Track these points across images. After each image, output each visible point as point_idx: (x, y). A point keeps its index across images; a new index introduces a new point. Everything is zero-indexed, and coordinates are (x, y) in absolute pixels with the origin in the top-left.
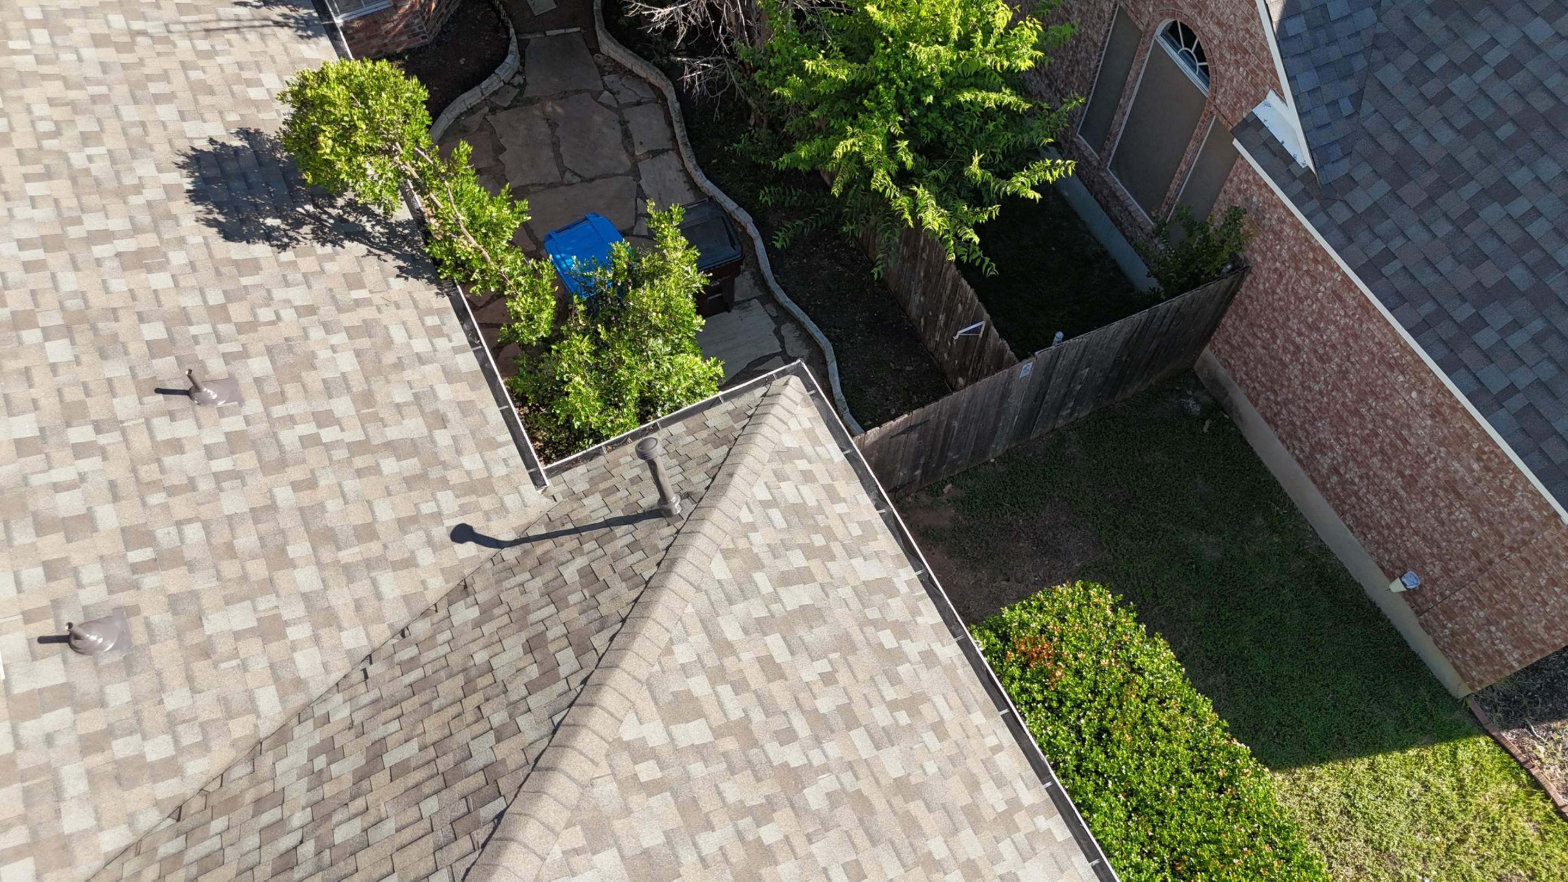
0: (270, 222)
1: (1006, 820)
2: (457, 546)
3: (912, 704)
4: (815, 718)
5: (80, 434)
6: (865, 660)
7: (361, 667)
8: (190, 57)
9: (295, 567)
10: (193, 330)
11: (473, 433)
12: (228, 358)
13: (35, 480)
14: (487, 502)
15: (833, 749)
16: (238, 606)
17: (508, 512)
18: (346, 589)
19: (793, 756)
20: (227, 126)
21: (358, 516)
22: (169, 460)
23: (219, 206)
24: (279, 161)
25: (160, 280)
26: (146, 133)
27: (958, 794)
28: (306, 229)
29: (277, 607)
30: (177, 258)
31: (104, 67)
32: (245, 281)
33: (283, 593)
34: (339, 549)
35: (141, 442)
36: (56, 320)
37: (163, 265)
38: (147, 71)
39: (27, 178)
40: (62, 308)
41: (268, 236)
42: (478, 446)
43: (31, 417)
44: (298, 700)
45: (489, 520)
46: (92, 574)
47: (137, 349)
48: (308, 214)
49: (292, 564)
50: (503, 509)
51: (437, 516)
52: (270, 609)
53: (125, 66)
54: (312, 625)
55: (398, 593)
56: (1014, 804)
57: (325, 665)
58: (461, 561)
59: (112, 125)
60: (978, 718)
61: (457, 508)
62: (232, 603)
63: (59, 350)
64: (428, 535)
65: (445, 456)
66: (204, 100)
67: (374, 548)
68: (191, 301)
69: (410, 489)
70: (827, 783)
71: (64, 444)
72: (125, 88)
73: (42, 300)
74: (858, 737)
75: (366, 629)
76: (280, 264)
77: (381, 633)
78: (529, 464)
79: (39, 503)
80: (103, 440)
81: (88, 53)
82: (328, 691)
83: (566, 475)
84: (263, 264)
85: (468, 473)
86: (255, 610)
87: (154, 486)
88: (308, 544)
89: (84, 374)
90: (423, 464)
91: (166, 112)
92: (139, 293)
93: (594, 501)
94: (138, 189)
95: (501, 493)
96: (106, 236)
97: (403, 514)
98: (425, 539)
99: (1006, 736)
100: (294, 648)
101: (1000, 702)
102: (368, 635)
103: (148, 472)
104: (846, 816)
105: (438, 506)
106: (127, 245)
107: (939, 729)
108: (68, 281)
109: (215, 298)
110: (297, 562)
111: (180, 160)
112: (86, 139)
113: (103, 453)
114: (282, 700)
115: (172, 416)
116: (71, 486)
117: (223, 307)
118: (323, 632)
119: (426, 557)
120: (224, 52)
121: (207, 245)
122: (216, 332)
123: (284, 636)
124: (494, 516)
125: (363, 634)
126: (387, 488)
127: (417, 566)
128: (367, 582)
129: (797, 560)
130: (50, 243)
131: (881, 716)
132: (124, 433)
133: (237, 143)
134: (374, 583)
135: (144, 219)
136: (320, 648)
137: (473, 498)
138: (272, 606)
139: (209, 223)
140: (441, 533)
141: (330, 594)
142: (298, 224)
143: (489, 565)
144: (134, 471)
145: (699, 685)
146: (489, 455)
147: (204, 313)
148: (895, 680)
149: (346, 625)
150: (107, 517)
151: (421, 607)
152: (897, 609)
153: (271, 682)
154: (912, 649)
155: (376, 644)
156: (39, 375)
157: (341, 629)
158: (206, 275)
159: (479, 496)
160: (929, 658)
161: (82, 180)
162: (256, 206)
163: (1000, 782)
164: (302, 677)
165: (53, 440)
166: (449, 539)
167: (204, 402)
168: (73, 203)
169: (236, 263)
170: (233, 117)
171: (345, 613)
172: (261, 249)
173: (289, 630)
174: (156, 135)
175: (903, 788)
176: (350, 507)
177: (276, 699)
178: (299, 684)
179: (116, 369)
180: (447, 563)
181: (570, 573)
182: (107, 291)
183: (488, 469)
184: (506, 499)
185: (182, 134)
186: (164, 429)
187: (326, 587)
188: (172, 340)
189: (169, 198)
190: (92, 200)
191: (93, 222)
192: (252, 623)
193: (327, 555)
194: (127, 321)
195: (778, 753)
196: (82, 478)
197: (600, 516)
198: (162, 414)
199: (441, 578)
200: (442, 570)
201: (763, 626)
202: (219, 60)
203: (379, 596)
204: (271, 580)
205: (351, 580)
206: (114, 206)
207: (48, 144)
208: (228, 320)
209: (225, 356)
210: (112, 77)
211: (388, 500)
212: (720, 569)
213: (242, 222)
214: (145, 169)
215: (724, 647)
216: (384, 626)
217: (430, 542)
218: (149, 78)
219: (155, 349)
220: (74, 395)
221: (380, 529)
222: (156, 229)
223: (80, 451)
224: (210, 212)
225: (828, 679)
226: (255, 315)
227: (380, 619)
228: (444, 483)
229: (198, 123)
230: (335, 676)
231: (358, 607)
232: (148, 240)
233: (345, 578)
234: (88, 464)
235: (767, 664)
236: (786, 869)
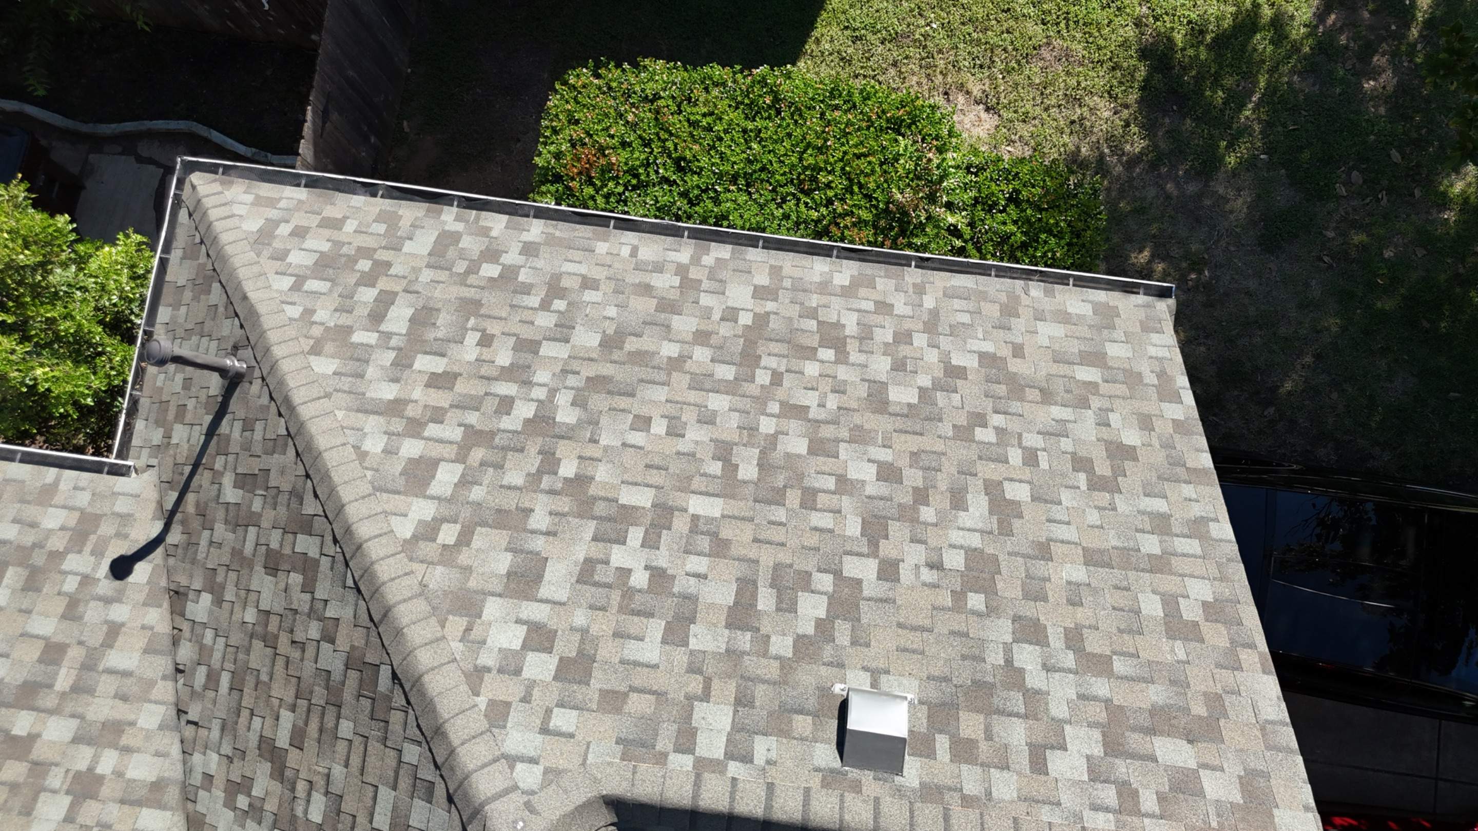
1: (688, 285)
2: (131, 579)
3: (555, 289)
4: (506, 373)
6: (493, 301)
7: (183, 723)
9: (38, 735)
11: (23, 501)
14: (106, 529)
15: (542, 376)
16: (39, 805)
17: (130, 515)
18: (96, 700)
19: (524, 411)
21: (30, 653)
27: (644, 306)
29: (67, 771)
33: (58, 759)
34: (50, 686)
42: (40, 504)
44: (173, 794)
45: (126, 536)
49: (33, 738)
50: (125, 519)
51: (87, 580)
52: (65, 777)
54: (110, 747)
55: (137, 655)
56: (681, 270)
57: (158, 754)
58: (148, 583)
60: (602, 247)
61: (93, 559)
62: (33, 809)
64: (100, 599)
65: (29, 539)
67: (75, 654)
69: (38, 590)
70: (563, 399)
74: (548, 350)
75: (150, 701)
77: (165, 690)
78: (97, 468)
82: (185, 763)
83: (136, 441)
85: (62, 528)
86: (54, 792)
88: (24, 712)
90: (20, 564)
93: (180, 433)
95: (106, 510)
97: (60, 610)
98: (101, 604)
99: (631, 237)
100: (119, 774)
101: (603, 222)
102: (156, 702)
104: (599, 401)
105: (76, 574)
107: (588, 283)
110: (34, 731)
114: (162, 806)
118: (124, 741)
119: (119, 613)
123: (100, 779)
124: (127, 530)
125: (153, 707)
126: (20, 611)
127: (123, 625)
128: (104, 677)
129: (367, 295)
131: (545, 321)
134: (111, 672)
136: (138, 750)
137: (93, 538)
138: (62, 775)
140: (106, 585)
141: (90, 716)
143: (171, 561)
145: (411, 448)
146: (59, 499)
148: (526, 289)
149: (132, 717)
151: (166, 642)
152: (471, 244)
153: (137, 809)
154: (512, 257)
155: (171, 698)
157: (132, 724)
159: (95, 532)
160: (529, 250)
163: (659, 268)
164: (154, 779)
166: (118, 583)
171: (122, 711)
173: (99, 771)
175: (610, 343)
176: (15, 655)
177: (157, 813)
178: (158, 786)
180: (141, 597)
181: (231, 494)
183: (72, 509)
184: (117, 509)
187: (81, 717)
192: (67, 800)
193: (49, 700)
195: (513, 421)
197: (198, 436)
199: (151, 610)
200: (145, 604)
201: (402, 363)
203: (126, 674)
204: (36, 764)
205: (90, 691)
211: (34, 616)
212: (325, 366)
215: (395, 408)
216: (160, 683)
217: (107, 601)
221: (59, 638)
225: (486, 341)
227: (151, 684)
228: (57, 556)
230: (175, 750)
231: (124, 698)
233: (85, 696)
235: (436, 381)
236: (602, 473)
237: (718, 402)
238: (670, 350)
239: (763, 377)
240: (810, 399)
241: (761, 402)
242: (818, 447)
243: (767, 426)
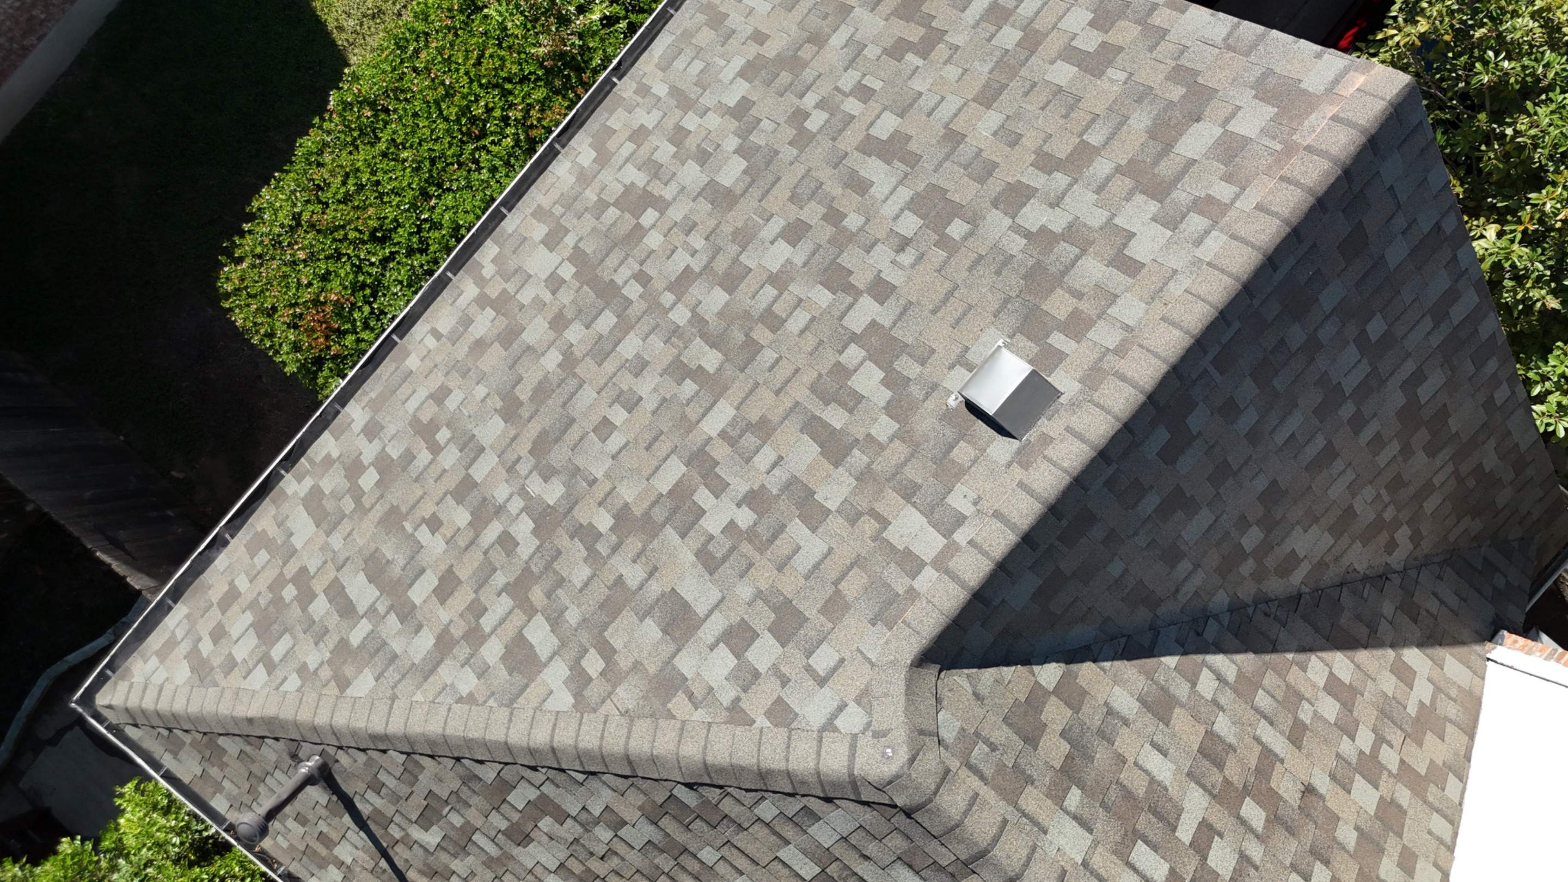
1: (501, 305)
3: (425, 431)
4: (479, 522)
6: (400, 494)
15: (501, 492)
19: (523, 529)
27: (494, 358)
56: (482, 301)
60: (413, 362)
70: (535, 486)
93: (344, 852)
99: (420, 329)
101: (389, 346)
104: (559, 455)
107: (439, 397)
129: (320, 607)
131: (450, 457)
145: (492, 651)
148: (408, 457)
152: (332, 482)
154: (369, 451)
160: (372, 431)
175: (510, 411)
181: (432, 838)
195: (527, 544)
197: (357, 837)
201: (407, 613)
212: (363, 684)
215: (444, 644)
225: (434, 524)
235: (444, 592)
236: (628, 493)
237: (630, 347)
238: (552, 360)
239: (633, 291)
240: (682, 260)
241: (654, 306)
242: (730, 282)
243: (681, 315)
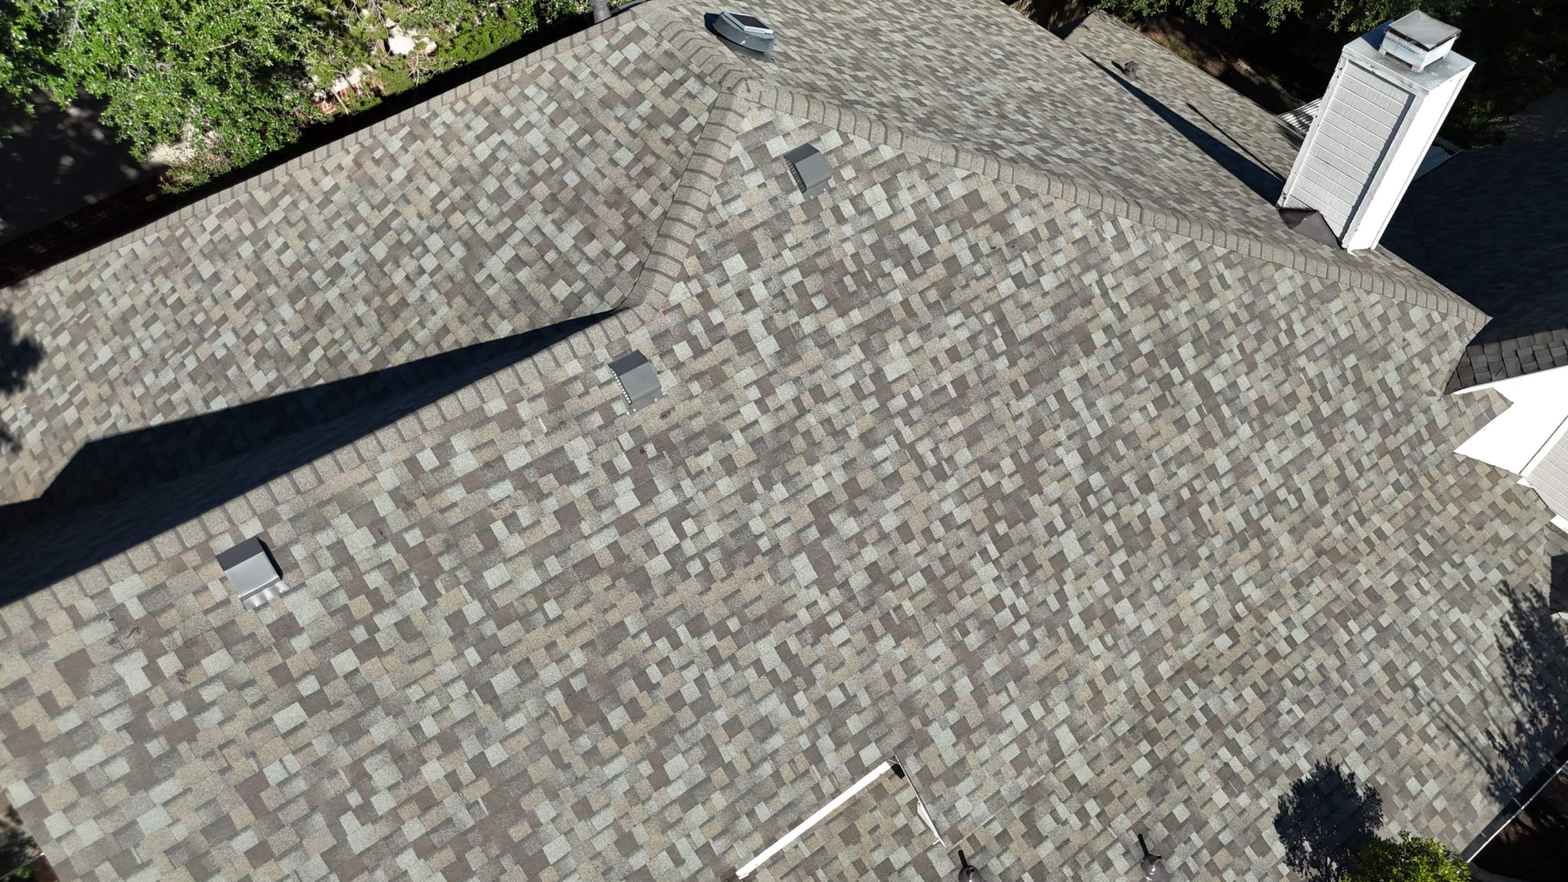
0: (1306, 844)
5: (1092, 807)
8: (1415, 728)
10: (1194, 836)
12: (1184, 867)
13: (1054, 799)
20: (1371, 779)
22: (1096, 866)
23: (1300, 805)
24: (1363, 827)
25: (1221, 798)
26: (1331, 733)
28: (1315, 872)
30: (1243, 800)
31: (1370, 682)
32: (1249, 851)
35: (1101, 844)
36: (1161, 754)
37: (1232, 794)
38: (1384, 708)
39: (1254, 686)
40: (1172, 753)
41: (1293, 849)
43: (1092, 775)
46: (1008, 859)
47: (1164, 809)
48: (1328, 868)
53: (1379, 693)
59: (1325, 710)
63: (1142, 767)
66: (1384, 755)
68: (1214, 824)
71: (1082, 802)
72: (1360, 702)
73: (1171, 739)
76: (1275, 867)
79: (1040, 808)
80: (1094, 821)
81: (1375, 667)
84: (1269, 856)
87: (1075, 866)
89: (1133, 789)
91: (1357, 736)
92: (1205, 791)
94: (1283, 750)
96: (1235, 749)
103: (1083, 858)
106: (1236, 765)
108: (1192, 747)
109: (1225, 838)
111: (1323, 763)
112: (1305, 702)
113: (1086, 825)
115: (1126, 854)
116: (1057, 819)
117: (1221, 846)
120: (1436, 749)
121: (1264, 813)
122: (1199, 851)
130: (1215, 723)
132: (1104, 830)
133: (1360, 792)
135: (1262, 766)
139: (1282, 806)
142: (1315, 864)
144: (1081, 849)
147: (1211, 835)
150: (1046, 850)
156: (1121, 765)
158: (1240, 824)
161: (1271, 716)
162: (1314, 829)
165: (1082, 794)
167: (1145, 869)
168: (1250, 720)
169: (1260, 837)
170: (1381, 780)
172: (1279, 849)
174: (1332, 741)
179: (1144, 805)
182: (1196, 772)
185: (1345, 754)
186: (1115, 854)
188: (1181, 826)
189: (1287, 773)
190: (1259, 729)
191: (1242, 739)
194: (1182, 794)
196: (1065, 823)
198: (1125, 846)
202: (1427, 747)
206: (1262, 744)
207: (1287, 683)
208: (1212, 854)
209: (1185, 864)
210: (1365, 691)
213: (1296, 827)
214: (1301, 747)
218: (1379, 713)
219: (1170, 821)
220: (1116, 790)
222: (1258, 777)
223: (1082, 814)
224: (1291, 802)
226: (1225, 869)
229: (1361, 760)
232: (1247, 776)
234: (1075, 821)
